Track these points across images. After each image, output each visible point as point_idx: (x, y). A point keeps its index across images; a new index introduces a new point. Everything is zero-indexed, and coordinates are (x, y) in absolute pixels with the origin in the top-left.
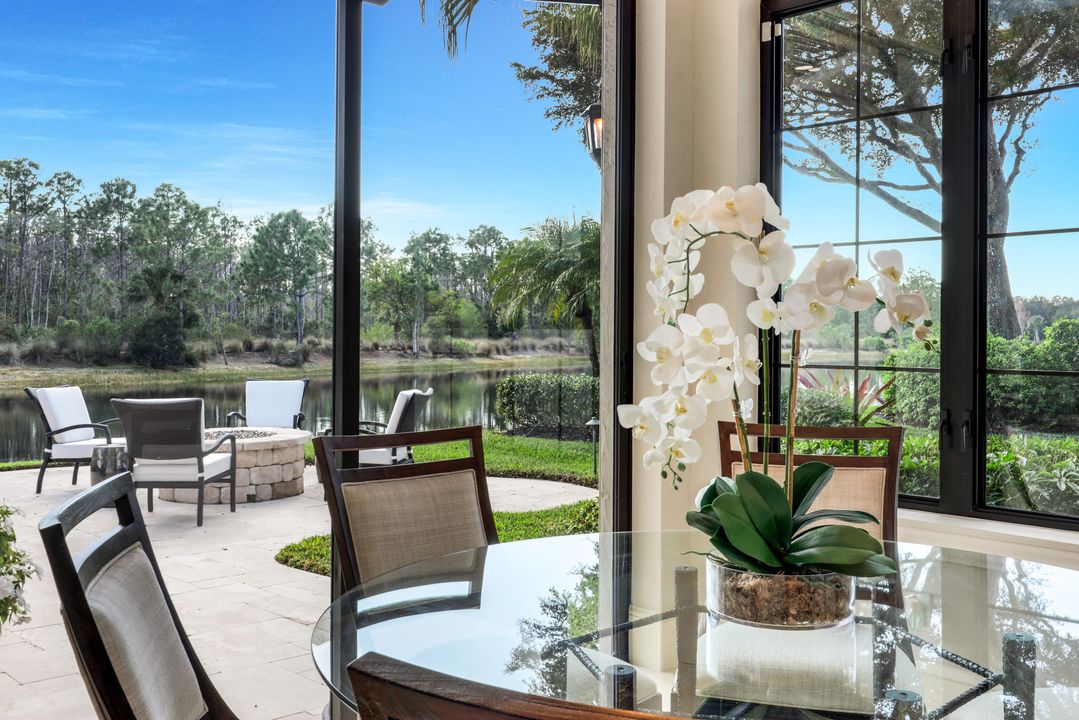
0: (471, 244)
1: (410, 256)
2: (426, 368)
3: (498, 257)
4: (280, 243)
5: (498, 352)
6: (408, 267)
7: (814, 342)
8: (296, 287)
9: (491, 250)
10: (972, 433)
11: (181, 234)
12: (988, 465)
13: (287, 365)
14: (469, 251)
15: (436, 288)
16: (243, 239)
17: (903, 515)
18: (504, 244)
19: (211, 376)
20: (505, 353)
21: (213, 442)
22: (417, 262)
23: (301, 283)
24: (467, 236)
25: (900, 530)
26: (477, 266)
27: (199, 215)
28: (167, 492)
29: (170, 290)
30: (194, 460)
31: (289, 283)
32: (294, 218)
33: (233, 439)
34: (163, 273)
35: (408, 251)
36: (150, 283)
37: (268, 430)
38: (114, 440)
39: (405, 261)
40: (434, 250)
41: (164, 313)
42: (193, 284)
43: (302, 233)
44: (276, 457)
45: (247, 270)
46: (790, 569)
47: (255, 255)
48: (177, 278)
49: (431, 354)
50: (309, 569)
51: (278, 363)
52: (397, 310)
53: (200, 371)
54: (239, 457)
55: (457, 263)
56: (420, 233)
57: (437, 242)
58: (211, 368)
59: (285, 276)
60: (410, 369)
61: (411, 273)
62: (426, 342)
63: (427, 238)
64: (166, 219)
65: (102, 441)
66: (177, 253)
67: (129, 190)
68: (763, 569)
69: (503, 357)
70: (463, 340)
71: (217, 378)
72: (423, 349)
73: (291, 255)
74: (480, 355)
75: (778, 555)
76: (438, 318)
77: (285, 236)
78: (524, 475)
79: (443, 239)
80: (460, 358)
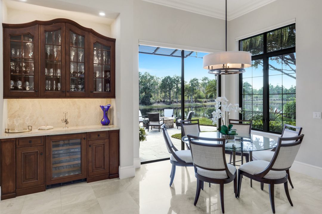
0: (203, 81)
1: (191, 83)
2: (194, 105)
3: (208, 83)
4: (166, 82)
5: (208, 102)
6: (190, 85)
7: (278, 99)
8: (169, 90)
9: (207, 81)
10: (267, 121)
11: (149, 81)
12: (270, 125)
13: (168, 105)
14: (202, 82)
15: (196, 90)
16: (160, 82)
17: (252, 131)
18: (209, 80)
19: (155, 106)
20: (209, 102)
21: (161, 119)
22: (192, 84)
23: (170, 89)
24: (202, 79)
25: (251, 133)
26: (204, 85)
27: (152, 78)
28: (153, 127)
29: (147, 91)
30: (158, 122)
31: (168, 89)
32: (169, 77)
33: (163, 119)
34: (146, 88)
35: (190, 82)
36: (144, 90)
37: (168, 117)
38: (145, 119)
39: (190, 84)
40: (195, 82)
41: (147, 95)
42: (151, 90)
43: (170, 80)
44: (170, 122)
45: (161, 87)
46: (228, 134)
47: (162, 84)
48: (149, 89)
49: (195, 102)
50: (176, 138)
51: (166, 104)
52: (188, 94)
53: (153, 106)
54: (164, 121)
55: (200, 84)
56: (192, 79)
57: (196, 80)
58: (155, 105)
59: (167, 88)
60: (191, 105)
61: (191, 87)
62: (194, 100)
63: (194, 80)
64: (146, 78)
65: (144, 119)
66: (148, 84)
67: (140, 73)
68: (225, 134)
69: (209, 103)
70: (201, 99)
71: (156, 107)
72: (193, 101)
73: (168, 84)
74: (204, 102)
75: (227, 133)
76: (196, 95)
77: (167, 81)
78: (210, 126)
79: (197, 80)
80: (200, 103)
